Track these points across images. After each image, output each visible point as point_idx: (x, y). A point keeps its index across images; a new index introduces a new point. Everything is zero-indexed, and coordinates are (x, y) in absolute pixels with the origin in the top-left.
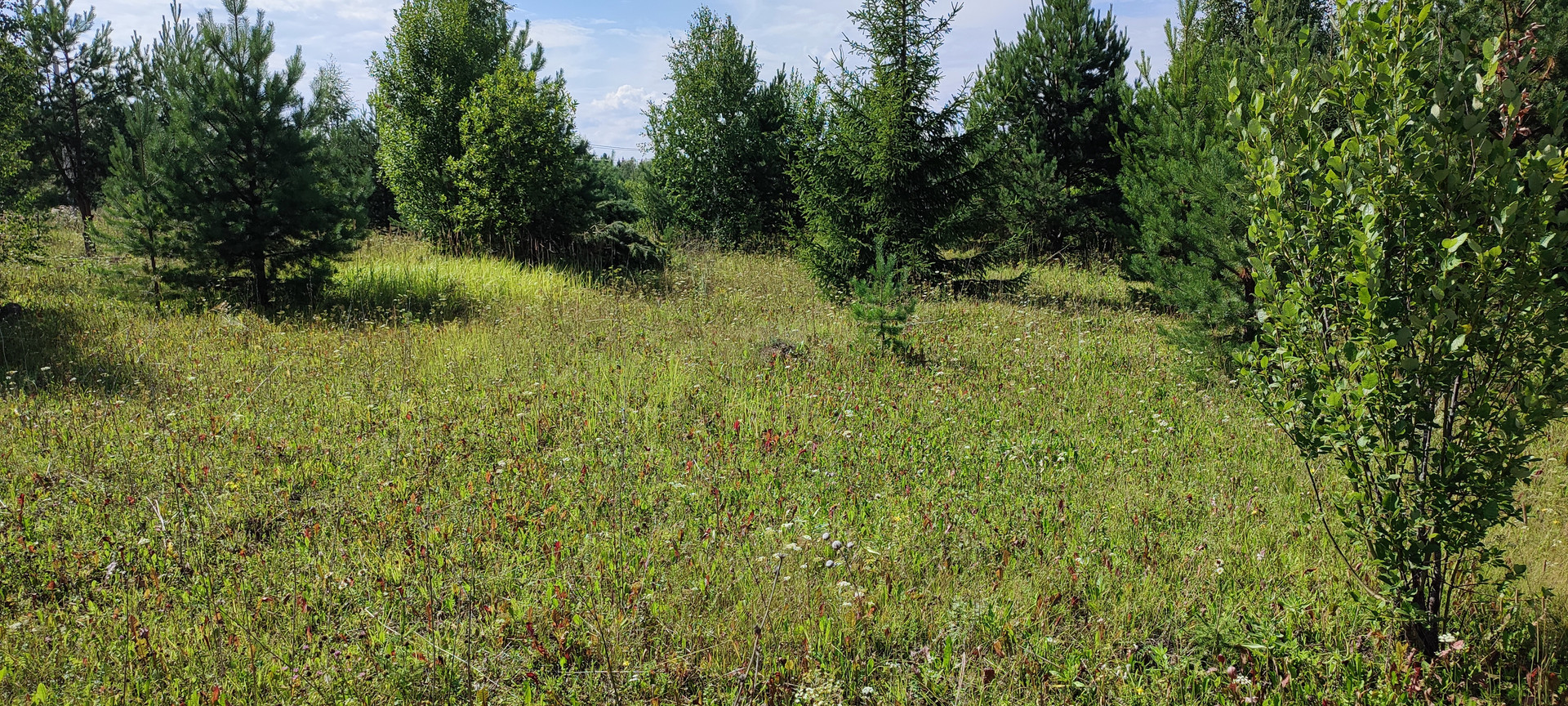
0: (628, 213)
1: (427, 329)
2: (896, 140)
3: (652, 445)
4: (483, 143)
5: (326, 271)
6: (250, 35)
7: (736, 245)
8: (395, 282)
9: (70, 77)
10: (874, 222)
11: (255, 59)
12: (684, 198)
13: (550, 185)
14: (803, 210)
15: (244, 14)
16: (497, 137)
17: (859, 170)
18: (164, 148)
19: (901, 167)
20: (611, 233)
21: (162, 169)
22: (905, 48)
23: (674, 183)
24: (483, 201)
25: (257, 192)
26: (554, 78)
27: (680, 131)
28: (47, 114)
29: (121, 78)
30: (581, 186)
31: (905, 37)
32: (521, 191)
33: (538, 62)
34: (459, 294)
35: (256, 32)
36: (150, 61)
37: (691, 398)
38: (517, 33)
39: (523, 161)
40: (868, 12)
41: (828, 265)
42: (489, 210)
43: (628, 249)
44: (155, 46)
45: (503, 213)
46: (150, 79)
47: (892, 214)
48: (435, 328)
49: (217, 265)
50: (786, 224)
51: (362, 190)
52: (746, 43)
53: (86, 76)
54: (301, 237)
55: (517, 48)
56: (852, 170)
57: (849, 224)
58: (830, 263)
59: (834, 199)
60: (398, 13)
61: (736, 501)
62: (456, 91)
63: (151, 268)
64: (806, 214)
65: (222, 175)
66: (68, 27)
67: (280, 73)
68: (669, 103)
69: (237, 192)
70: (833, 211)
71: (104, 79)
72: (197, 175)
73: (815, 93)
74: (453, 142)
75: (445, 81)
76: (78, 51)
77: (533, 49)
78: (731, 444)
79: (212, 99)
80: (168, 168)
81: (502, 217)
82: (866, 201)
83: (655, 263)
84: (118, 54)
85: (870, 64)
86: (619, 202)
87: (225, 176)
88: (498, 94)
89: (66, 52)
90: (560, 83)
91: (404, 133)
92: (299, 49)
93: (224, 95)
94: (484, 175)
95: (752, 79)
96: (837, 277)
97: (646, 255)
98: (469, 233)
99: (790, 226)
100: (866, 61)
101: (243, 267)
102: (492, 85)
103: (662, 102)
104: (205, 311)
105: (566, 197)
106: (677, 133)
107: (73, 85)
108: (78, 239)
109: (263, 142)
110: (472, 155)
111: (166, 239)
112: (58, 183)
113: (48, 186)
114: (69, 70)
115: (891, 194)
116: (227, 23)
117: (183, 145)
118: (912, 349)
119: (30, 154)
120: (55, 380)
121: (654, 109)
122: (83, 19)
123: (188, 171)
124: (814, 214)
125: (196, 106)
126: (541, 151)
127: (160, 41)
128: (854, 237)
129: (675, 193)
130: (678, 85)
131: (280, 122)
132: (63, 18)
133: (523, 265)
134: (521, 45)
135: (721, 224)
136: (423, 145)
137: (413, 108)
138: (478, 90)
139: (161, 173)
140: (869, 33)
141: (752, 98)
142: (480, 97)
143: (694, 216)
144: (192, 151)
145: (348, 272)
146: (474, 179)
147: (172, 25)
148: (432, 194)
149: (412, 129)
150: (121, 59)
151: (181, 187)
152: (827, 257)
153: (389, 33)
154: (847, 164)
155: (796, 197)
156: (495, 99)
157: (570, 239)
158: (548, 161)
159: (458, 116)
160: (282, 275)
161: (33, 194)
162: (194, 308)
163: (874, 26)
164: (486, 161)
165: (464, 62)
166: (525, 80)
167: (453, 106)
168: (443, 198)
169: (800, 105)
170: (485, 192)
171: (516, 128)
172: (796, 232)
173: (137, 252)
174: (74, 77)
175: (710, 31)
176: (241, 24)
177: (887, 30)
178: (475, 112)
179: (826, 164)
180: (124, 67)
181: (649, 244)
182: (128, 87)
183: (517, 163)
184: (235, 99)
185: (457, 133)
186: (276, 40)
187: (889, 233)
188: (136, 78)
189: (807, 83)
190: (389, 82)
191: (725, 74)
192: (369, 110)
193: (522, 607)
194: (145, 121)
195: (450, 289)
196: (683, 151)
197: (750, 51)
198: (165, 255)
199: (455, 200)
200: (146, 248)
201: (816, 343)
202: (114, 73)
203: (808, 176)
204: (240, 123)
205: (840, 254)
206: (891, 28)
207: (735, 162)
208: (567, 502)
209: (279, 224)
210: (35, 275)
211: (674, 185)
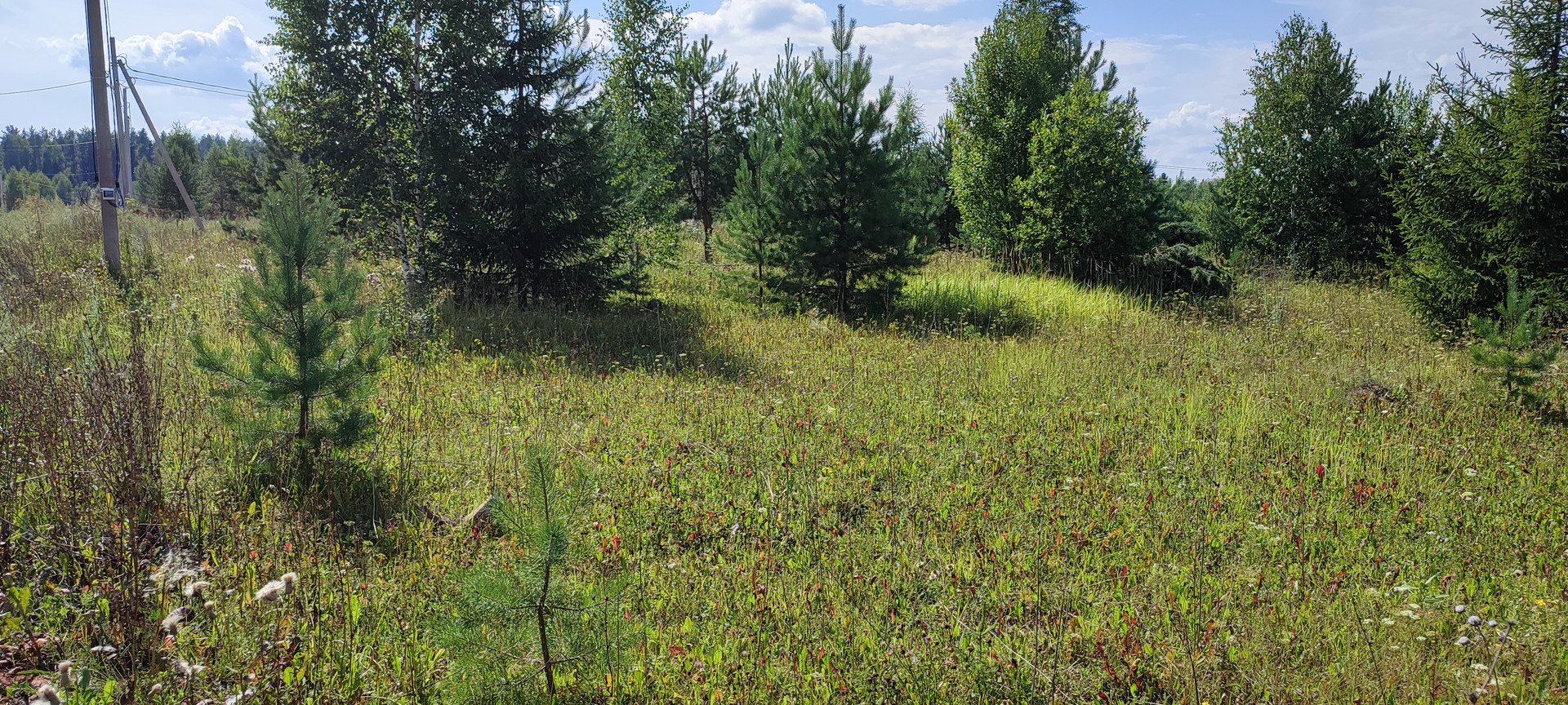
0: (1192, 235)
1: (985, 342)
2: (1538, 156)
3: (1222, 480)
4: (1050, 163)
5: (899, 284)
6: (851, 68)
7: (1313, 273)
8: (957, 296)
9: (704, 111)
10: (1499, 252)
11: (854, 89)
12: (1254, 221)
13: (1113, 205)
14: (1405, 235)
15: (849, 50)
16: (1064, 157)
17: (1483, 191)
18: (777, 170)
19: (1543, 188)
20: (1173, 256)
21: (774, 189)
22: (1558, 48)
23: (1246, 204)
24: (1045, 221)
25: (846, 209)
26: (1125, 97)
27: (1256, 150)
28: (686, 142)
29: (742, 110)
30: (1145, 207)
31: (1558, 36)
32: (1084, 211)
33: (1110, 81)
34: (1017, 311)
35: (857, 65)
36: (765, 95)
37: (1265, 435)
38: (1091, 54)
39: (1089, 181)
40: (1510, 9)
41: (1435, 300)
42: (1051, 230)
43: (1190, 273)
44: (770, 81)
45: (1064, 233)
46: (764, 109)
47: (1525, 242)
48: (995, 343)
49: (809, 275)
50: (1383, 251)
51: (934, 209)
52: (1343, 51)
53: (717, 109)
54: (879, 252)
55: (1090, 68)
56: (1474, 191)
57: (1465, 252)
58: (1437, 297)
59: (1447, 224)
60: (979, 40)
61: (1323, 554)
62: (1028, 114)
63: (758, 274)
64: (1408, 241)
65: (819, 194)
66: (706, 68)
67: (874, 100)
68: (1245, 119)
69: (829, 210)
70: (1445, 238)
71: (729, 111)
72: (800, 195)
73: (1426, 104)
74: (1020, 162)
75: (1017, 104)
76: (712, 88)
77: (1106, 69)
78: (1314, 491)
79: (817, 127)
80: (779, 188)
81: (1063, 237)
82: (1490, 227)
83: (1218, 289)
84: (741, 90)
85: (1508, 69)
86: (1183, 224)
87: (822, 194)
88: (1070, 115)
89: (704, 89)
90: (1132, 102)
91: (976, 155)
92: (891, 79)
93: (826, 123)
94: (1049, 195)
95: (1348, 90)
96: (1445, 313)
97: (1209, 279)
98: (1029, 252)
99: (1388, 253)
100: (1504, 65)
101: (829, 277)
102: (1065, 106)
103: (1238, 118)
104: (798, 314)
105: (1129, 217)
106: (1253, 150)
107: (706, 117)
108: (699, 247)
109: (854, 165)
110: (1039, 176)
111: (772, 250)
112: (689, 200)
113: (682, 203)
114: (704, 105)
115: (1526, 220)
116: (835, 59)
117: (791, 168)
118: (1549, 404)
119: (673, 177)
120: (689, 365)
121: (1229, 126)
122: (717, 61)
123: (793, 191)
124: (1419, 241)
125: (805, 134)
126: (1107, 171)
127: (774, 78)
128: (1471, 268)
129: (1246, 215)
130: (1258, 100)
131: (870, 147)
132: (704, 61)
133: (1080, 286)
134: (1094, 65)
135: (1297, 249)
136: (993, 166)
137: (985, 130)
138: (1049, 112)
139: (773, 192)
140: (1509, 33)
141: (1346, 114)
142: (1050, 118)
143: (1265, 239)
144: (798, 173)
145: (917, 286)
146: (1038, 199)
147: (785, 63)
148: (997, 213)
149: (983, 150)
150: (743, 94)
151: (787, 205)
152: (1434, 290)
153: (968, 59)
154: (1468, 184)
155: (1399, 221)
156: (1066, 119)
157: (1128, 261)
158: (1115, 181)
159: (1028, 137)
160: (860, 286)
161: (673, 209)
162: (789, 311)
163: (1517, 25)
164: (1052, 181)
165: (1036, 84)
166: (1097, 101)
167: (1024, 128)
168: (1008, 217)
169: (1406, 117)
170: (1049, 211)
171: (1084, 149)
172: (1395, 260)
173: (749, 261)
174: (708, 110)
175: (1302, 41)
176: (845, 58)
177: (1534, 28)
178: (1045, 132)
179: (1440, 184)
180: (745, 101)
181: (1213, 268)
182: (747, 118)
183: (1083, 183)
184: (836, 126)
185: (1026, 154)
186: (872, 71)
187: (1519, 265)
188: (753, 110)
189: (1416, 93)
190: (965, 105)
191: (1317, 86)
192: (939, 133)
193: (1090, 627)
194: (764, 148)
195: (1010, 305)
196: (1257, 171)
197: (1348, 60)
198: (770, 264)
199: (1018, 218)
200: (756, 258)
201: (1419, 388)
202: (737, 106)
203: (1415, 197)
204: (837, 148)
205: (1450, 287)
206: (1540, 26)
207: (1318, 182)
208: (1132, 527)
209: (861, 239)
210: (670, 276)
211: (1244, 206)
